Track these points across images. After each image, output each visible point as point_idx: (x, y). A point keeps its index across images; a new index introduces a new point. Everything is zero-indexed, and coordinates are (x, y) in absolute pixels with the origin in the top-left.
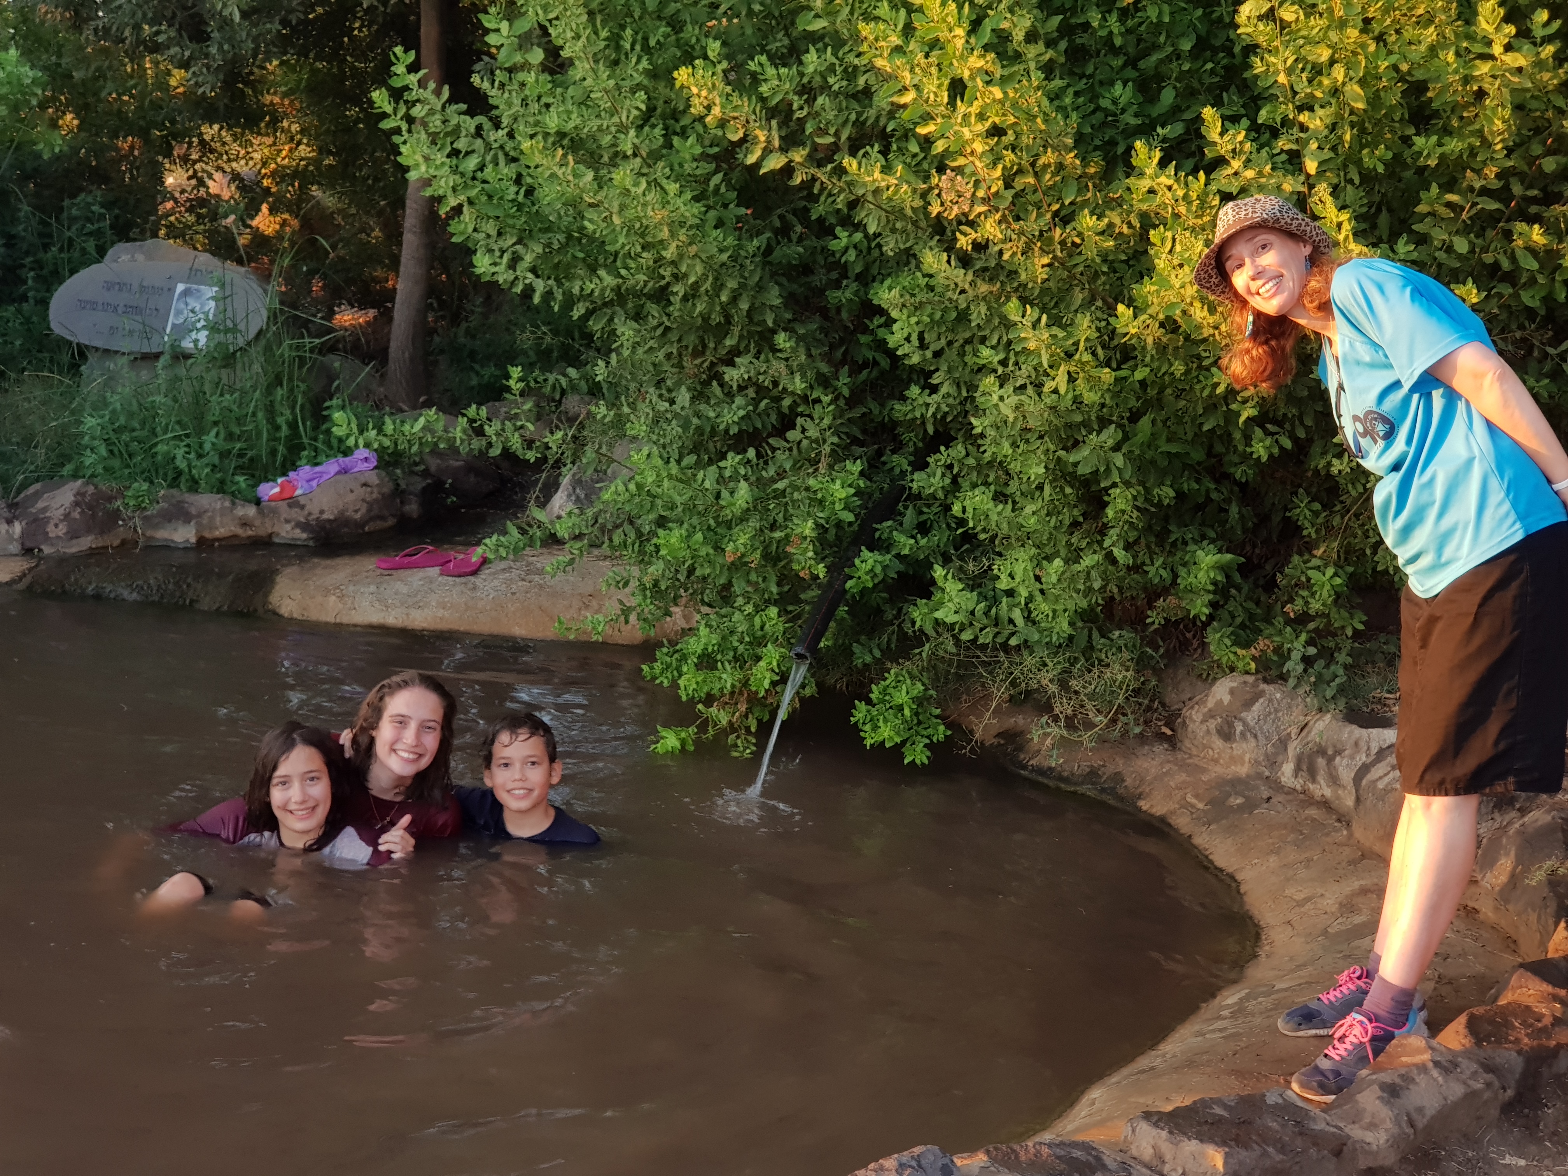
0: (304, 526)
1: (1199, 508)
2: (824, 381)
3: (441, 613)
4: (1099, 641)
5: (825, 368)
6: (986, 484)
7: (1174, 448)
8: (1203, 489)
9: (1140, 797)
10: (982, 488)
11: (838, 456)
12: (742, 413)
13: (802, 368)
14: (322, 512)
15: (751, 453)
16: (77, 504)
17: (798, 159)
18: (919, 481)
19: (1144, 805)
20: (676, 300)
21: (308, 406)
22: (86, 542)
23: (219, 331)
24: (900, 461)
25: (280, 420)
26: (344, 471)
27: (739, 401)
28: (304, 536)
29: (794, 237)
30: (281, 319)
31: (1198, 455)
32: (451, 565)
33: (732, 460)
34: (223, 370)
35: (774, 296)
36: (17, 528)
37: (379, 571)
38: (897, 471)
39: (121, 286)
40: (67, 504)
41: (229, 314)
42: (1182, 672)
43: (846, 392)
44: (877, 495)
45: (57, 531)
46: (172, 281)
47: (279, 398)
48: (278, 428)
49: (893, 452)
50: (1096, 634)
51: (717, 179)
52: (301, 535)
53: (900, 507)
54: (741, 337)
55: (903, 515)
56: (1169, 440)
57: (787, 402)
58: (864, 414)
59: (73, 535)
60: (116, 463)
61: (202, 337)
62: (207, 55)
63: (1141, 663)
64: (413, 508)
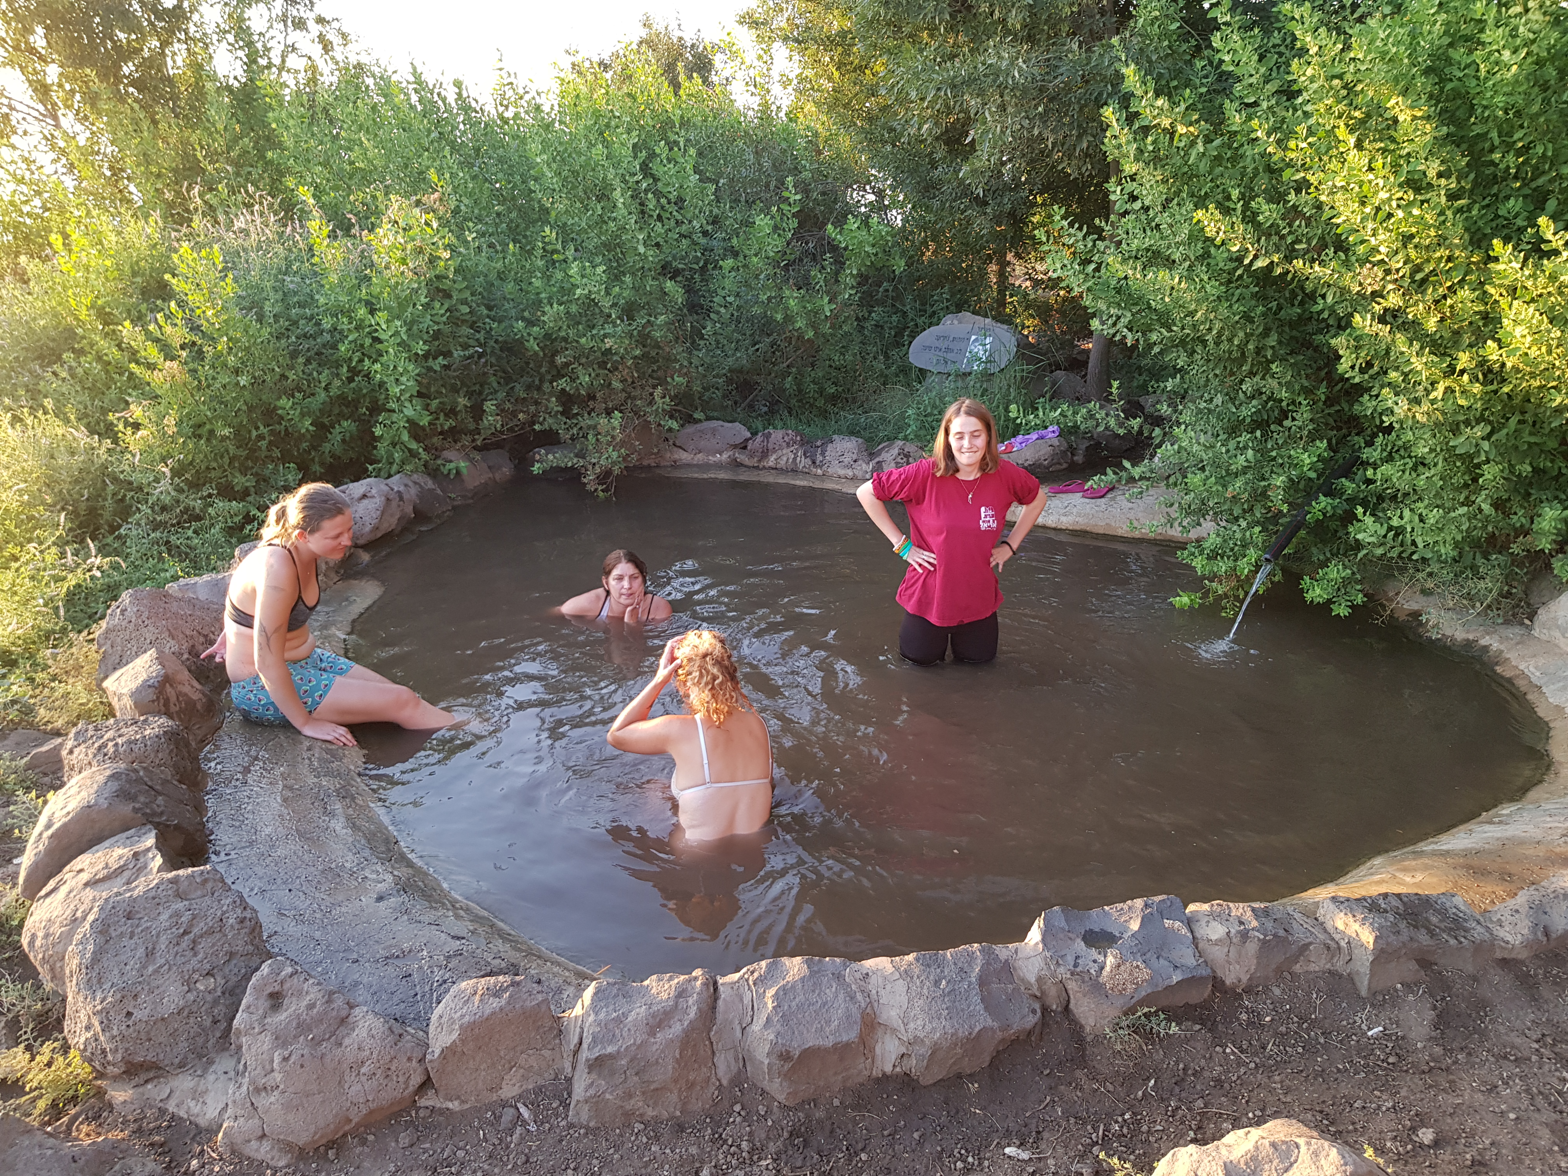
1: (1556, 478)
2: (1307, 392)
3: (1078, 519)
4: (1480, 561)
5: (1306, 383)
6: (1410, 457)
7: (1533, 439)
8: (1556, 467)
9: (1497, 664)
10: (1408, 460)
11: (1312, 438)
12: (1253, 410)
13: (1288, 385)
14: (1027, 460)
15: (1258, 433)
17: (1276, 260)
18: (1367, 454)
19: (1499, 669)
20: (1211, 344)
24: (1360, 441)
26: (1042, 438)
27: (1254, 402)
29: (1296, 303)
31: (1552, 444)
32: (1090, 492)
33: (1245, 437)
35: (1272, 341)
38: (1357, 446)
39: (945, 337)
42: (1543, 585)
43: (1323, 398)
44: (1341, 461)
46: (970, 334)
49: (1357, 434)
50: (1478, 555)
51: (1239, 272)
53: (1354, 469)
54: (1252, 364)
55: (1356, 474)
56: (1531, 434)
57: (1284, 404)
58: (1339, 411)
60: (923, 432)
62: (985, 214)
63: (1509, 578)
64: (1079, 458)
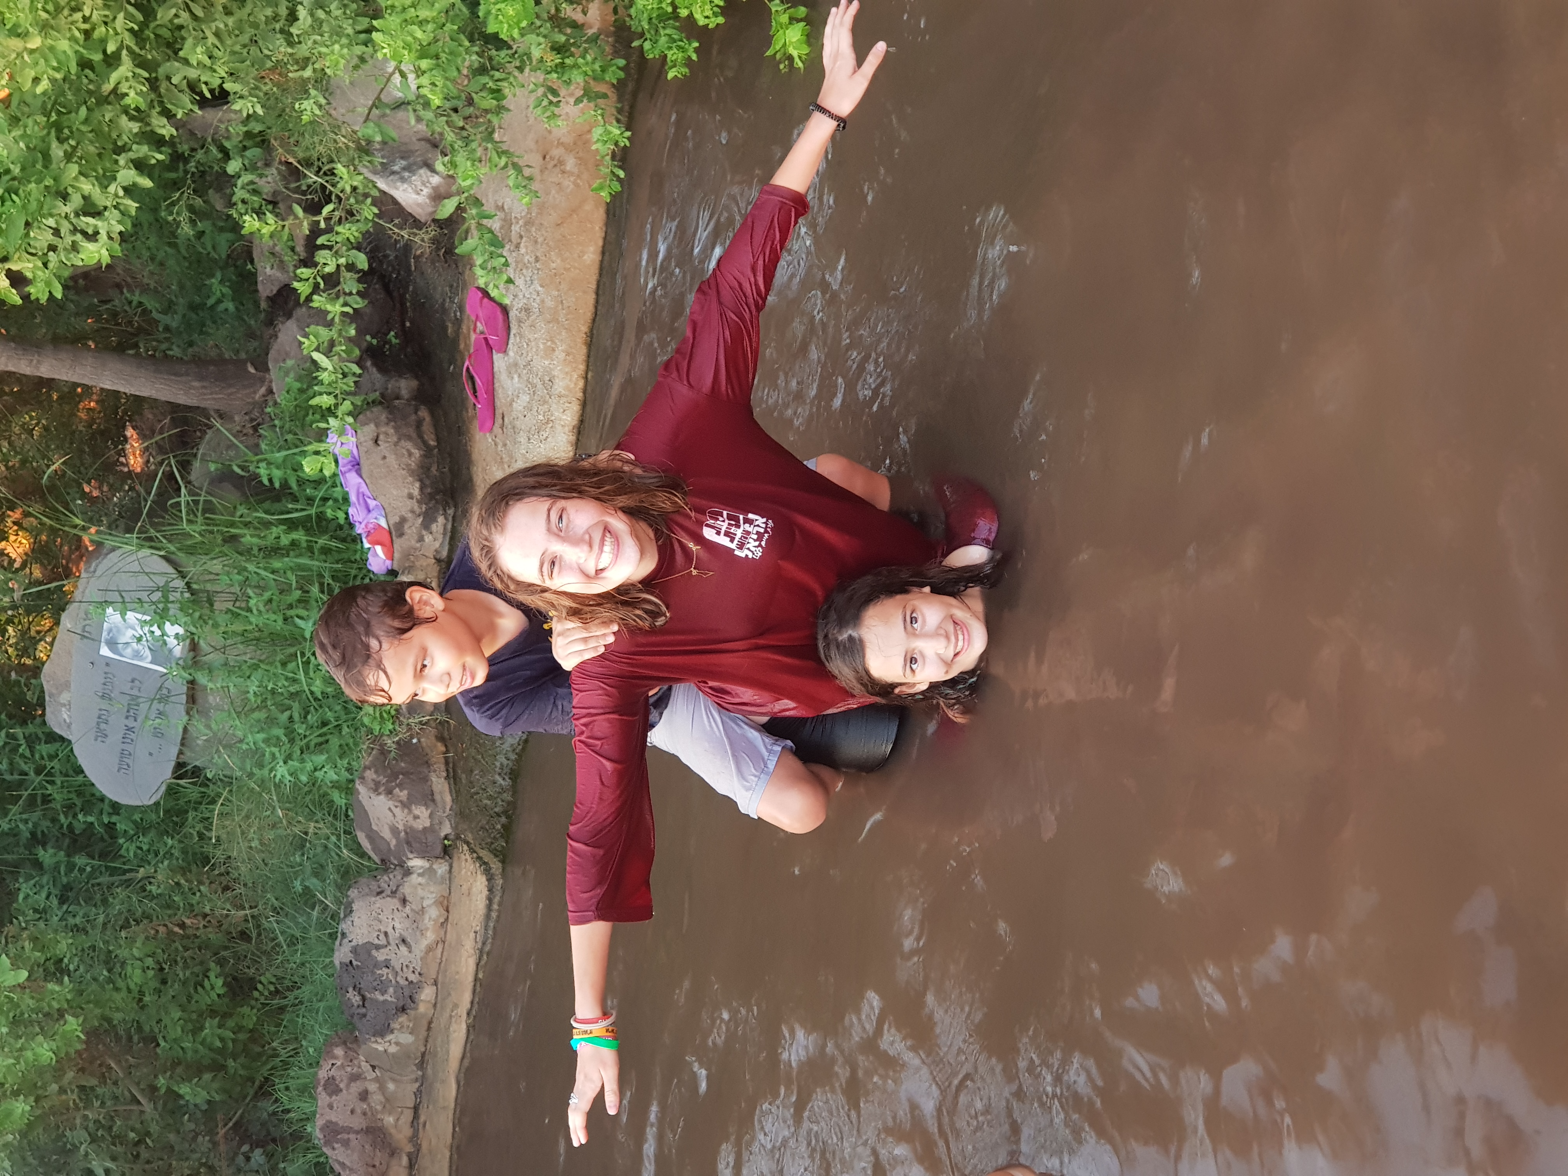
0: (428, 520)
3: (560, 354)
14: (410, 496)
16: (389, 792)
21: (267, 505)
22: (439, 783)
23: (166, 610)
25: (285, 541)
26: (356, 465)
28: (441, 520)
30: (153, 533)
32: (492, 338)
34: (217, 606)
36: (416, 863)
37: (497, 429)
39: (102, 720)
40: (391, 804)
41: (144, 596)
45: (422, 816)
46: (96, 661)
47: (255, 540)
48: (294, 544)
52: (440, 524)
59: (429, 799)
61: (172, 629)
64: (405, 386)
